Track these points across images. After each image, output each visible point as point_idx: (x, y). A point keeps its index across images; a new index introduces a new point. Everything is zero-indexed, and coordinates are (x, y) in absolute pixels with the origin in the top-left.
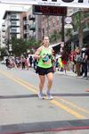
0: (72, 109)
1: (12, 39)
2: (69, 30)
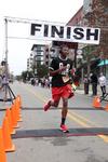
0: (81, 120)
2: (80, 60)
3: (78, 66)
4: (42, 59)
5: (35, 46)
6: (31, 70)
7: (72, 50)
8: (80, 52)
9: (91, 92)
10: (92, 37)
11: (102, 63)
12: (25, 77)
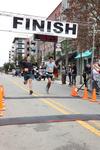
1: (18, 57)
2: (59, 52)
3: (57, 58)
4: (23, 51)
5: (16, 39)
6: (12, 61)
7: (52, 44)
8: (58, 45)
9: (68, 83)
10: (71, 32)
11: (79, 56)
12: (7, 68)
